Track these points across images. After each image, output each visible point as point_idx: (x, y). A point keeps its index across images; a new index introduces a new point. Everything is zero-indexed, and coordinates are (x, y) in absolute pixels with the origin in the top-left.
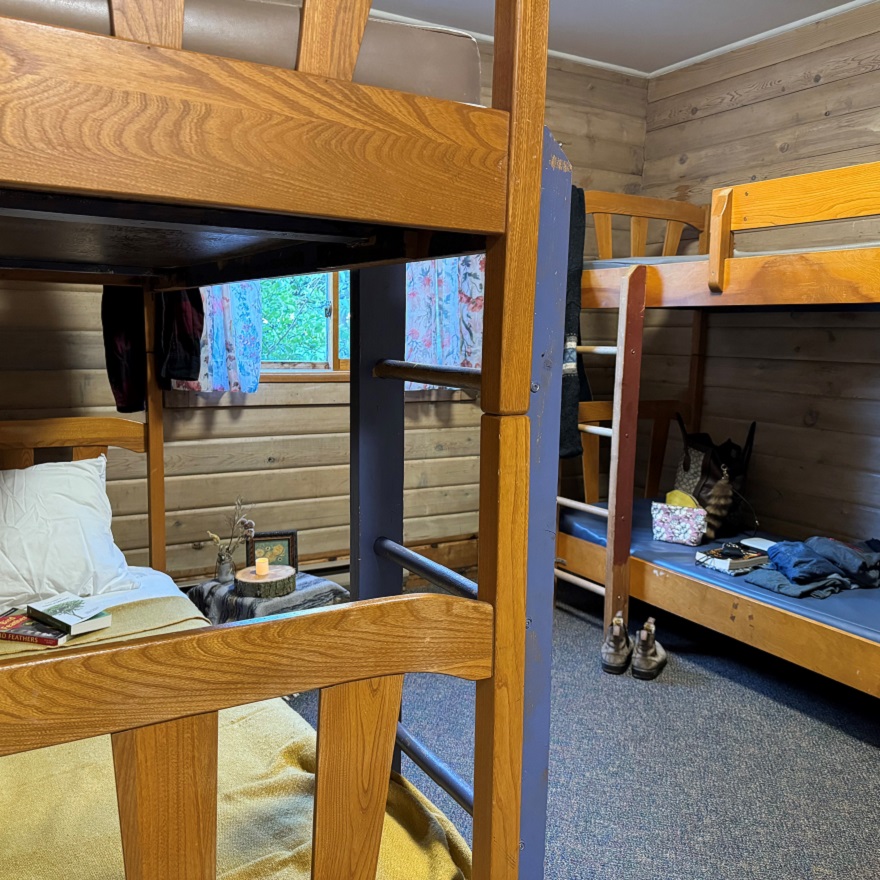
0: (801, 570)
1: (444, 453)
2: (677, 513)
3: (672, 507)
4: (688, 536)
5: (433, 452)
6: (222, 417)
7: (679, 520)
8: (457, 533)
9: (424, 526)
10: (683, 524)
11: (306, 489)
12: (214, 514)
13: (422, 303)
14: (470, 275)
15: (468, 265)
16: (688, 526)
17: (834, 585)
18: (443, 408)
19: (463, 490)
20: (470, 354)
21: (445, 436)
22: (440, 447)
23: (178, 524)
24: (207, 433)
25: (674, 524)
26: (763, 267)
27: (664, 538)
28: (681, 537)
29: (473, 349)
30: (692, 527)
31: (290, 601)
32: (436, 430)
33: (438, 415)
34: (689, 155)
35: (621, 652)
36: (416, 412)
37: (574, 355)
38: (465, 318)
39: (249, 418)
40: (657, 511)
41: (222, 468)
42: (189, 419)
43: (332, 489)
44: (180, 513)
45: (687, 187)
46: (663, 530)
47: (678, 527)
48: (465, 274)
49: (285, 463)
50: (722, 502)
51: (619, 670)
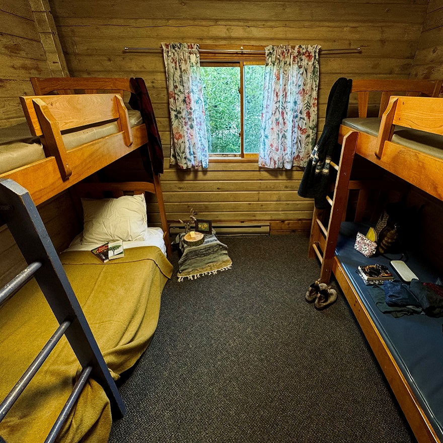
0: (391, 300)
1: (288, 189)
2: (365, 241)
3: (364, 238)
4: (366, 253)
5: (283, 188)
6: (200, 174)
7: (365, 244)
8: (292, 218)
9: (279, 214)
10: (366, 247)
11: (231, 199)
12: (200, 205)
13: (275, 133)
14: (302, 118)
15: (301, 114)
16: (367, 249)
17: (408, 311)
18: (289, 173)
19: (296, 203)
20: (300, 152)
21: (288, 183)
22: (286, 187)
23: (189, 207)
24: (195, 178)
25: (363, 245)
26: (399, 153)
27: (357, 249)
28: (363, 252)
29: (301, 151)
30: (369, 249)
31: (198, 248)
32: (285, 181)
33: (286, 175)
34: (439, 48)
35: (312, 296)
36: (277, 173)
37: (328, 166)
38: (299, 137)
39: (209, 175)
40: (359, 237)
41: (201, 190)
42: (189, 174)
43: (241, 200)
44: (189, 203)
45: (433, 67)
46: (358, 246)
47: (364, 247)
48: (300, 118)
49: (223, 190)
50: (389, 241)
51: (310, 302)
